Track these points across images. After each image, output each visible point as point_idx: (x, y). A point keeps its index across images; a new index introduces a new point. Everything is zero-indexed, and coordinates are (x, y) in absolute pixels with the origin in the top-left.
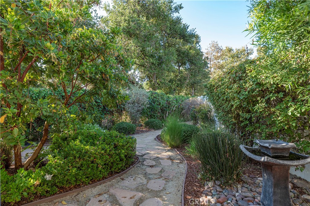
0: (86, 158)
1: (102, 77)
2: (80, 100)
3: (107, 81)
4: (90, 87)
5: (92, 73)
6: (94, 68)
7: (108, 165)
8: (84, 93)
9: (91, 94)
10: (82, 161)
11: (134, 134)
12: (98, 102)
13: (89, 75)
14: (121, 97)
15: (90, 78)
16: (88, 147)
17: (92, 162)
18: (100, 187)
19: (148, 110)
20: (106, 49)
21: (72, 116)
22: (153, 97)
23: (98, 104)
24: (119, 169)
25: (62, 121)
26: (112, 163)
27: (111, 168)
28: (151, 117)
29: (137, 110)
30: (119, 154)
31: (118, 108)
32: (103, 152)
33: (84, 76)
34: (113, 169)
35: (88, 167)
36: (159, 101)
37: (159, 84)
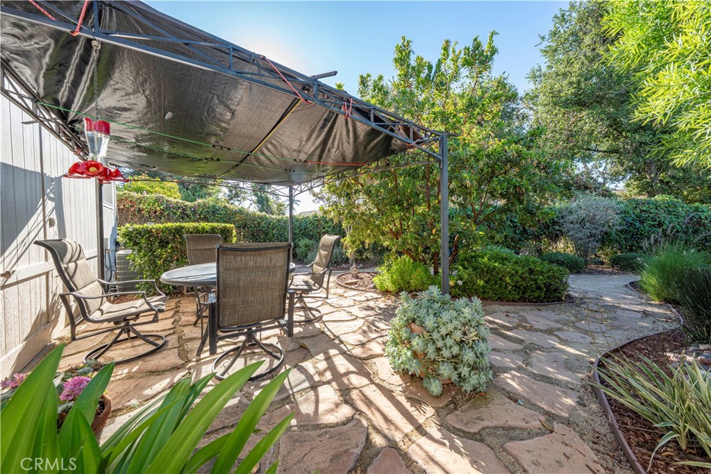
0: (494, 273)
1: (516, 191)
2: (488, 219)
3: (523, 195)
4: (501, 203)
5: (503, 189)
6: (506, 183)
7: (519, 288)
8: (494, 210)
9: (503, 210)
10: (489, 276)
11: (580, 273)
12: (514, 222)
13: (499, 192)
14: (542, 213)
15: (501, 194)
16: (497, 264)
17: (501, 279)
18: (509, 307)
19: (623, 236)
20: (521, 160)
21: (481, 233)
22: (638, 211)
23: (515, 224)
24: (535, 298)
25: (472, 237)
26: (524, 287)
27: (523, 293)
28: (631, 250)
29: (589, 234)
30: (535, 280)
31: (550, 230)
32: (513, 272)
33: (495, 193)
34: (526, 296)
35: (496, 283)
36: (658, 220)
37: (668, 183)
